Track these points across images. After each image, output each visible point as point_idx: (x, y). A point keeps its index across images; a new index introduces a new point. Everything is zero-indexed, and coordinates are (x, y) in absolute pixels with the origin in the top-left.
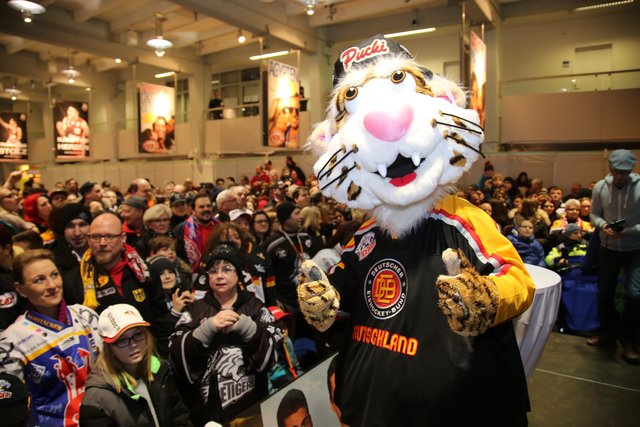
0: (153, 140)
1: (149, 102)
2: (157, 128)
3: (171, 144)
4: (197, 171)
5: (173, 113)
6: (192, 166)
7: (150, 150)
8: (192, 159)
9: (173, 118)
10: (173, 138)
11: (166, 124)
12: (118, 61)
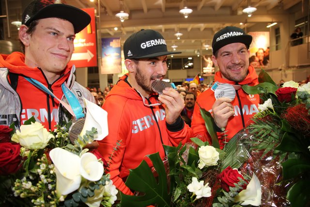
0: (256, 61)
1: (254, 41)
2: (258, 55)
3: (267, 62)
4: (284, 77)
6: (282, 75)
7: (254, 67)
8: (281, 70)
9: (268, 48)
10: (268, 59)
11: (264, 52)
12: (241, 24)
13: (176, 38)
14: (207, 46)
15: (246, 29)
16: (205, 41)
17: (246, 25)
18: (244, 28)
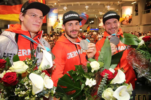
0: (125, 21)
1: (125, 11)
2: (127, 18)
3: (131, 22)
4: (138, 29)
5: (132, 13)
6: (138, 28)
7: (124, 24)
8: (137, 26)
9: (132, 15)
10: (131, 20)
11: (129, 17)
12: (119, 2)
13: (86, 8)
14: (101, 13)
15: (121, 5)
16: (100, 10)
17: (121, 3)
18: (120, 4)
